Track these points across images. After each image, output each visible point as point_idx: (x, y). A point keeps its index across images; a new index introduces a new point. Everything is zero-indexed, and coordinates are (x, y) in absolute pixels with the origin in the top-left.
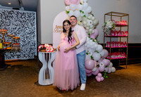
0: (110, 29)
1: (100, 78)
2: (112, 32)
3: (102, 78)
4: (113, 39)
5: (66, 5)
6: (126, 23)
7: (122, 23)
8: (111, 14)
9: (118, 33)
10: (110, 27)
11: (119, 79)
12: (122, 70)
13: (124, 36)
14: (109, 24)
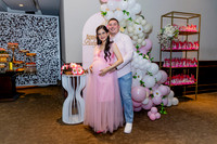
0: (171, 39)
1: (154, 114)
2: (173, 43)
3: (158, 115)
4: (175, 55)
5: (102, 3)
6: (196, 30)
7: (189, 29)
8: (171, 15)
9: (182, 44)
10: (171, 35)
11: (185, 116)
12: (189, 103)
13: (193, 50)
14: (169, 32)
